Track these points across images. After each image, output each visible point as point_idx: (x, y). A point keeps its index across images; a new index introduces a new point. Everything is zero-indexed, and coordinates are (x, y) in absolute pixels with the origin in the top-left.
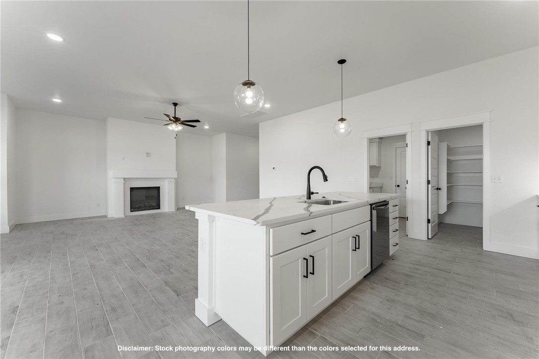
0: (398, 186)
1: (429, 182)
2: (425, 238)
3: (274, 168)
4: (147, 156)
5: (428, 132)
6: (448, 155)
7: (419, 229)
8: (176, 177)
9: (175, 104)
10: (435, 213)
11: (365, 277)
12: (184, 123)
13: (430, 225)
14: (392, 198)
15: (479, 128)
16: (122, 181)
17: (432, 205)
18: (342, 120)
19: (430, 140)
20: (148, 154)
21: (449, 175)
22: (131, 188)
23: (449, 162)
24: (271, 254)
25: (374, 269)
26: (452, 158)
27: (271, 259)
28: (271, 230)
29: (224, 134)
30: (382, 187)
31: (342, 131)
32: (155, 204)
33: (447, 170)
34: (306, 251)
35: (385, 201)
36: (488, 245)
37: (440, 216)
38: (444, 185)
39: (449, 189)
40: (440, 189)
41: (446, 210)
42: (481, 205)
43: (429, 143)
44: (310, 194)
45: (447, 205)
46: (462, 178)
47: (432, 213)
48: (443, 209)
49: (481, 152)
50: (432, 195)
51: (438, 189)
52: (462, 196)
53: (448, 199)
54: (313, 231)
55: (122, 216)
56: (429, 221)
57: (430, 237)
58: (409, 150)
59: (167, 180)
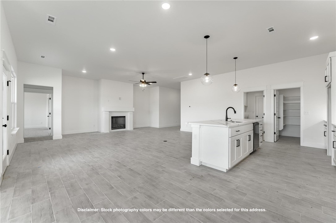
0: (257, 116)
1: (275, 114)
2: (273, 142)
3: (190, 107)
4: (119, 99)
5: (274, 90)
6: (284, 100)
7: (269, 137)
8: (134, 111)
9: (143, 74)
10: (278, 130)
11: (250, 154)
12: (147, 83)
13: (275, 135)
14: (260, 121)
15: (298, 89)
16: (108, 113)
17: (276, 126)
18: (236, 85)
19: (275, 94)
20: (120, 99)
21: (284, 111)
22: (112, 117)
23: (284, 104)
24: (230, 137)
25: (254, 150)
26: (286, 102)
27: (230, 138)
28: (230, 129)
29: (158, 87)
30: (248, 117)
31: (236, 90)
32: (123, 126)
33: (284, 109)
34: (237, 138)
35: (257, 122)
36: (303, 143)
37: (280, 131)
38: (282, 116)
39: (284, 117)
40: (280, 118)
41: (283, 128)
42: (299, 126)
43: (275, 95)
44: (227, 119)
45: (284, 126)
46: (290, 112)
47: (276, 129)
48: (281, 128)
49: (299, 99)
50: (276, 120)
51: (279, 118)
52: (290, 122)
53: (284, 123)
54: (239, 131)
55: (108, 132)
56: (275, 133)
57: (275, 141)
58: (265, 98)
59: (129, 113)
